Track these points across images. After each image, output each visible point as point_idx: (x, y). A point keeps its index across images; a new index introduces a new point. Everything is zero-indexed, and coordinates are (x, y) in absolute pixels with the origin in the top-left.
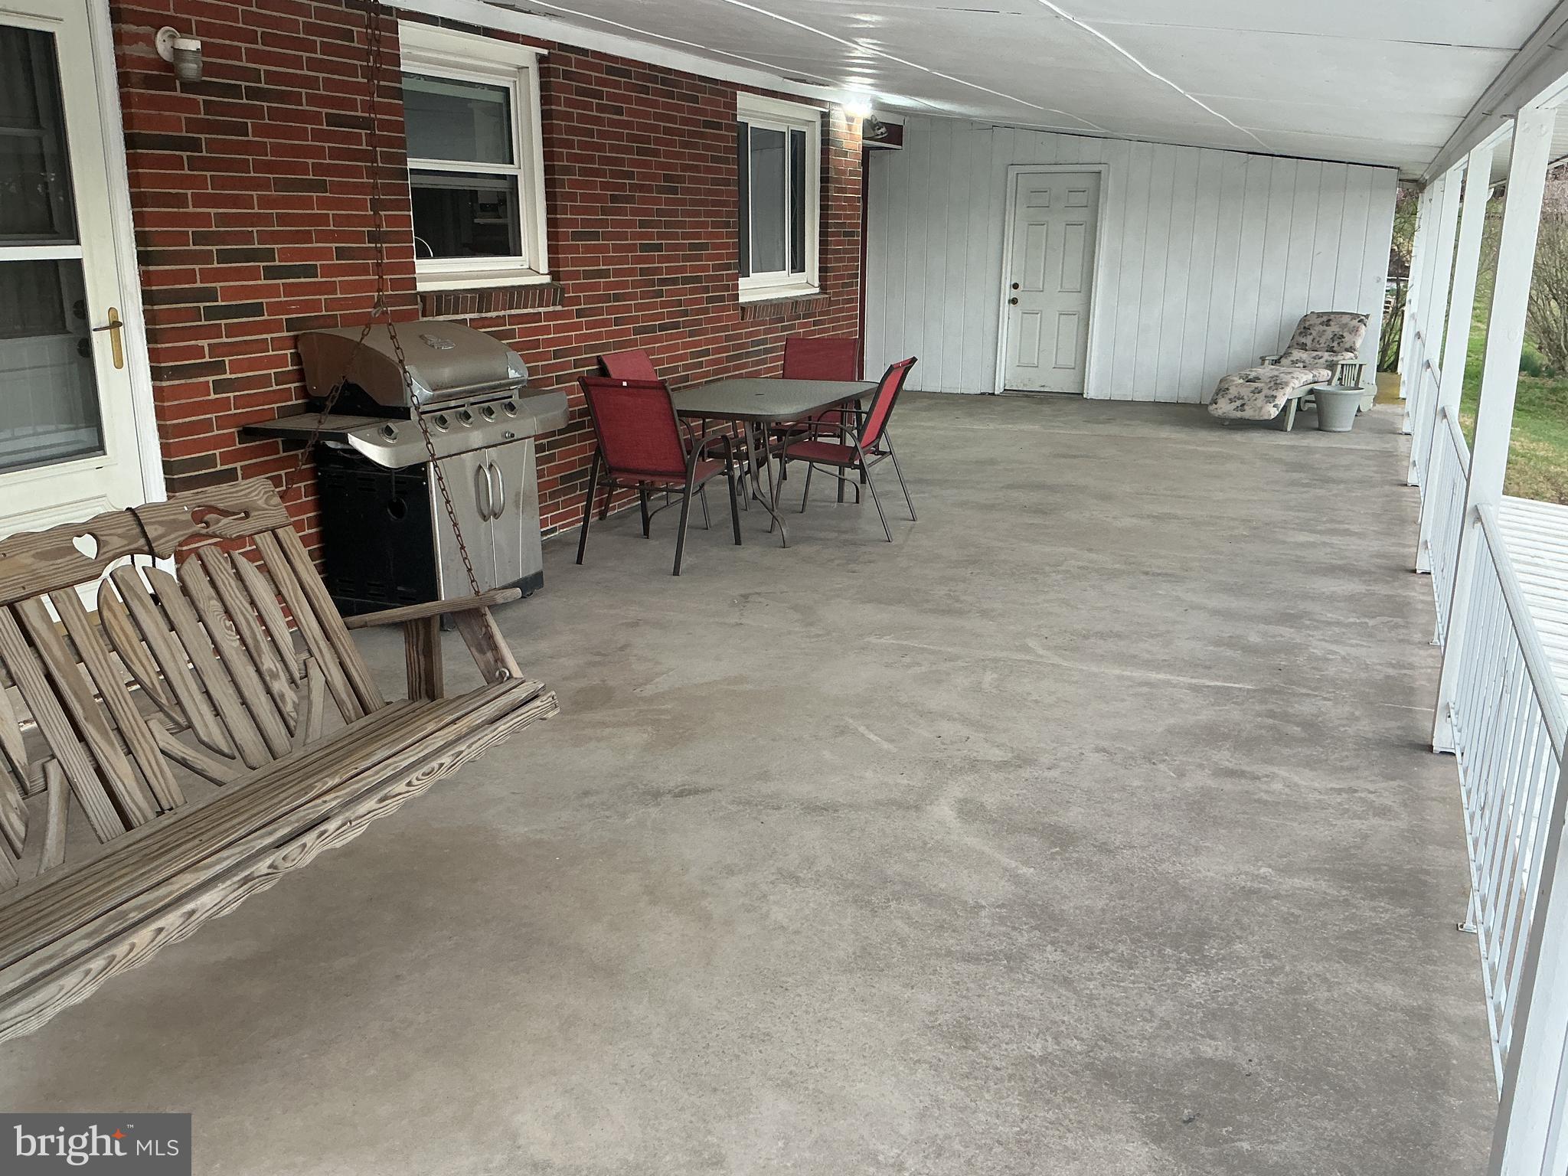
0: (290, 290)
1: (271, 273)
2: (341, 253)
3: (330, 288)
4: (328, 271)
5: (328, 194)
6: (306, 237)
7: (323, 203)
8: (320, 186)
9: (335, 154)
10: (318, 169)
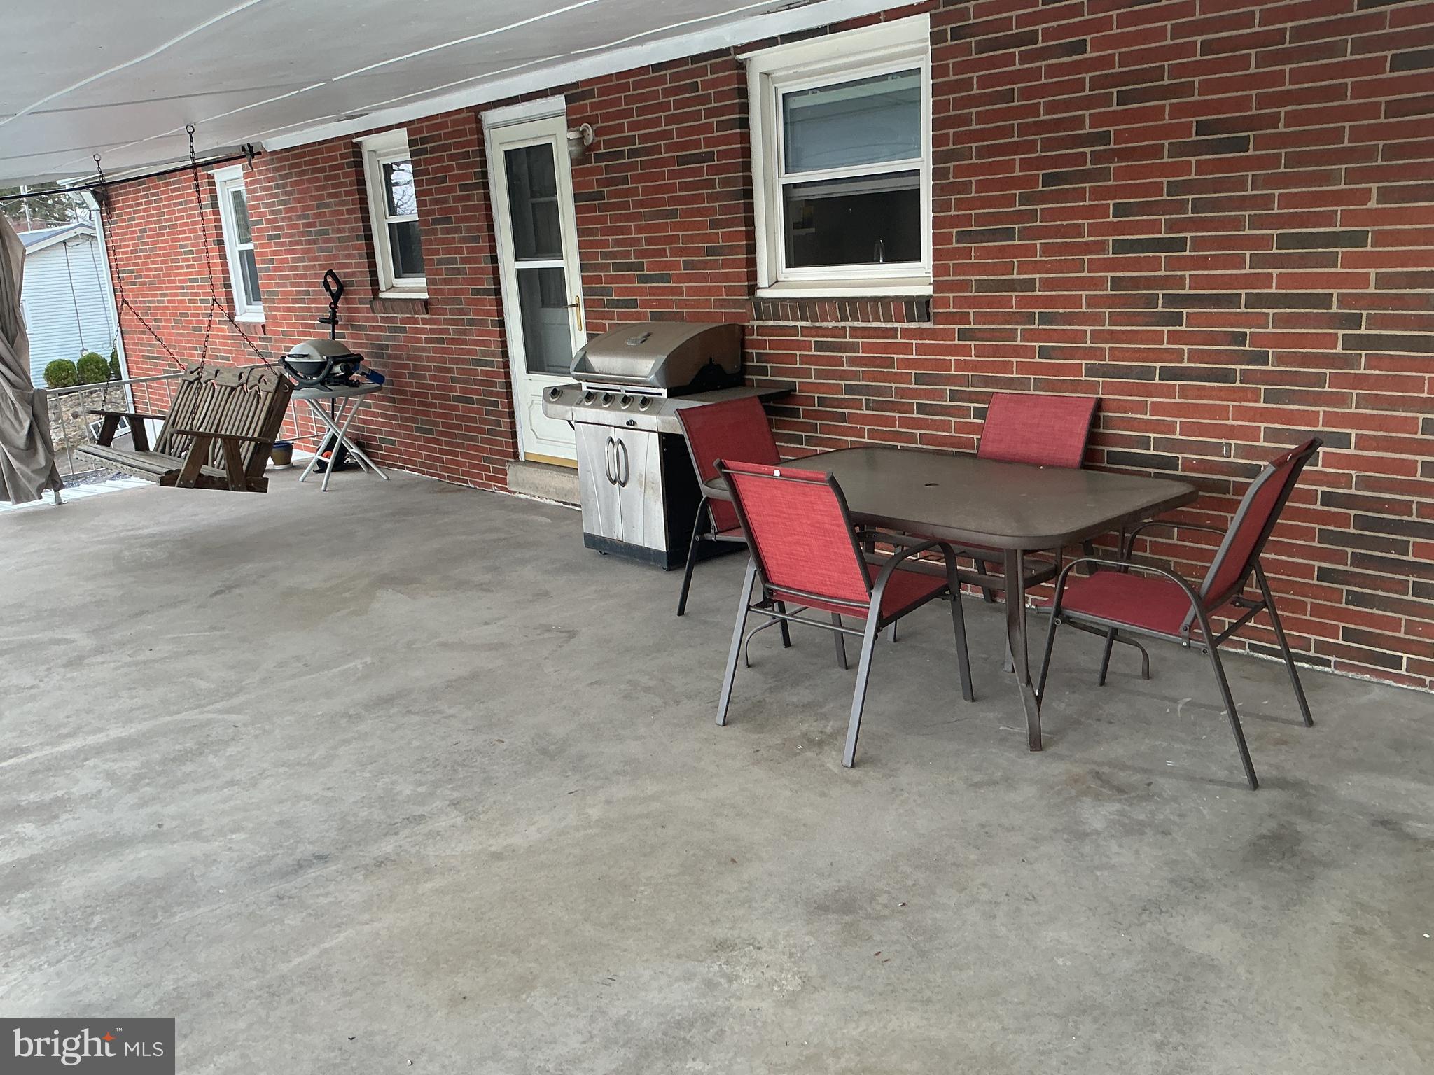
0: (653, 291)
1: (643, 279)
2: (686, 265)
3: (677, 291)
4: (679, 278)
5: (679, 220)
6: (662, 253)
7: (676, 227)
8: (673, 214)
9: (684, 187)
10: (673, 201)
